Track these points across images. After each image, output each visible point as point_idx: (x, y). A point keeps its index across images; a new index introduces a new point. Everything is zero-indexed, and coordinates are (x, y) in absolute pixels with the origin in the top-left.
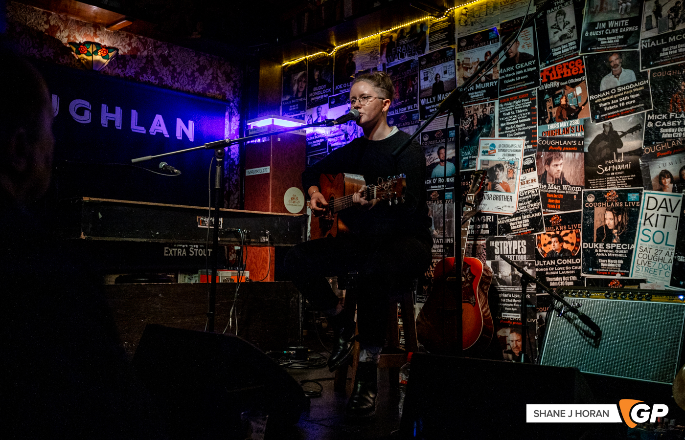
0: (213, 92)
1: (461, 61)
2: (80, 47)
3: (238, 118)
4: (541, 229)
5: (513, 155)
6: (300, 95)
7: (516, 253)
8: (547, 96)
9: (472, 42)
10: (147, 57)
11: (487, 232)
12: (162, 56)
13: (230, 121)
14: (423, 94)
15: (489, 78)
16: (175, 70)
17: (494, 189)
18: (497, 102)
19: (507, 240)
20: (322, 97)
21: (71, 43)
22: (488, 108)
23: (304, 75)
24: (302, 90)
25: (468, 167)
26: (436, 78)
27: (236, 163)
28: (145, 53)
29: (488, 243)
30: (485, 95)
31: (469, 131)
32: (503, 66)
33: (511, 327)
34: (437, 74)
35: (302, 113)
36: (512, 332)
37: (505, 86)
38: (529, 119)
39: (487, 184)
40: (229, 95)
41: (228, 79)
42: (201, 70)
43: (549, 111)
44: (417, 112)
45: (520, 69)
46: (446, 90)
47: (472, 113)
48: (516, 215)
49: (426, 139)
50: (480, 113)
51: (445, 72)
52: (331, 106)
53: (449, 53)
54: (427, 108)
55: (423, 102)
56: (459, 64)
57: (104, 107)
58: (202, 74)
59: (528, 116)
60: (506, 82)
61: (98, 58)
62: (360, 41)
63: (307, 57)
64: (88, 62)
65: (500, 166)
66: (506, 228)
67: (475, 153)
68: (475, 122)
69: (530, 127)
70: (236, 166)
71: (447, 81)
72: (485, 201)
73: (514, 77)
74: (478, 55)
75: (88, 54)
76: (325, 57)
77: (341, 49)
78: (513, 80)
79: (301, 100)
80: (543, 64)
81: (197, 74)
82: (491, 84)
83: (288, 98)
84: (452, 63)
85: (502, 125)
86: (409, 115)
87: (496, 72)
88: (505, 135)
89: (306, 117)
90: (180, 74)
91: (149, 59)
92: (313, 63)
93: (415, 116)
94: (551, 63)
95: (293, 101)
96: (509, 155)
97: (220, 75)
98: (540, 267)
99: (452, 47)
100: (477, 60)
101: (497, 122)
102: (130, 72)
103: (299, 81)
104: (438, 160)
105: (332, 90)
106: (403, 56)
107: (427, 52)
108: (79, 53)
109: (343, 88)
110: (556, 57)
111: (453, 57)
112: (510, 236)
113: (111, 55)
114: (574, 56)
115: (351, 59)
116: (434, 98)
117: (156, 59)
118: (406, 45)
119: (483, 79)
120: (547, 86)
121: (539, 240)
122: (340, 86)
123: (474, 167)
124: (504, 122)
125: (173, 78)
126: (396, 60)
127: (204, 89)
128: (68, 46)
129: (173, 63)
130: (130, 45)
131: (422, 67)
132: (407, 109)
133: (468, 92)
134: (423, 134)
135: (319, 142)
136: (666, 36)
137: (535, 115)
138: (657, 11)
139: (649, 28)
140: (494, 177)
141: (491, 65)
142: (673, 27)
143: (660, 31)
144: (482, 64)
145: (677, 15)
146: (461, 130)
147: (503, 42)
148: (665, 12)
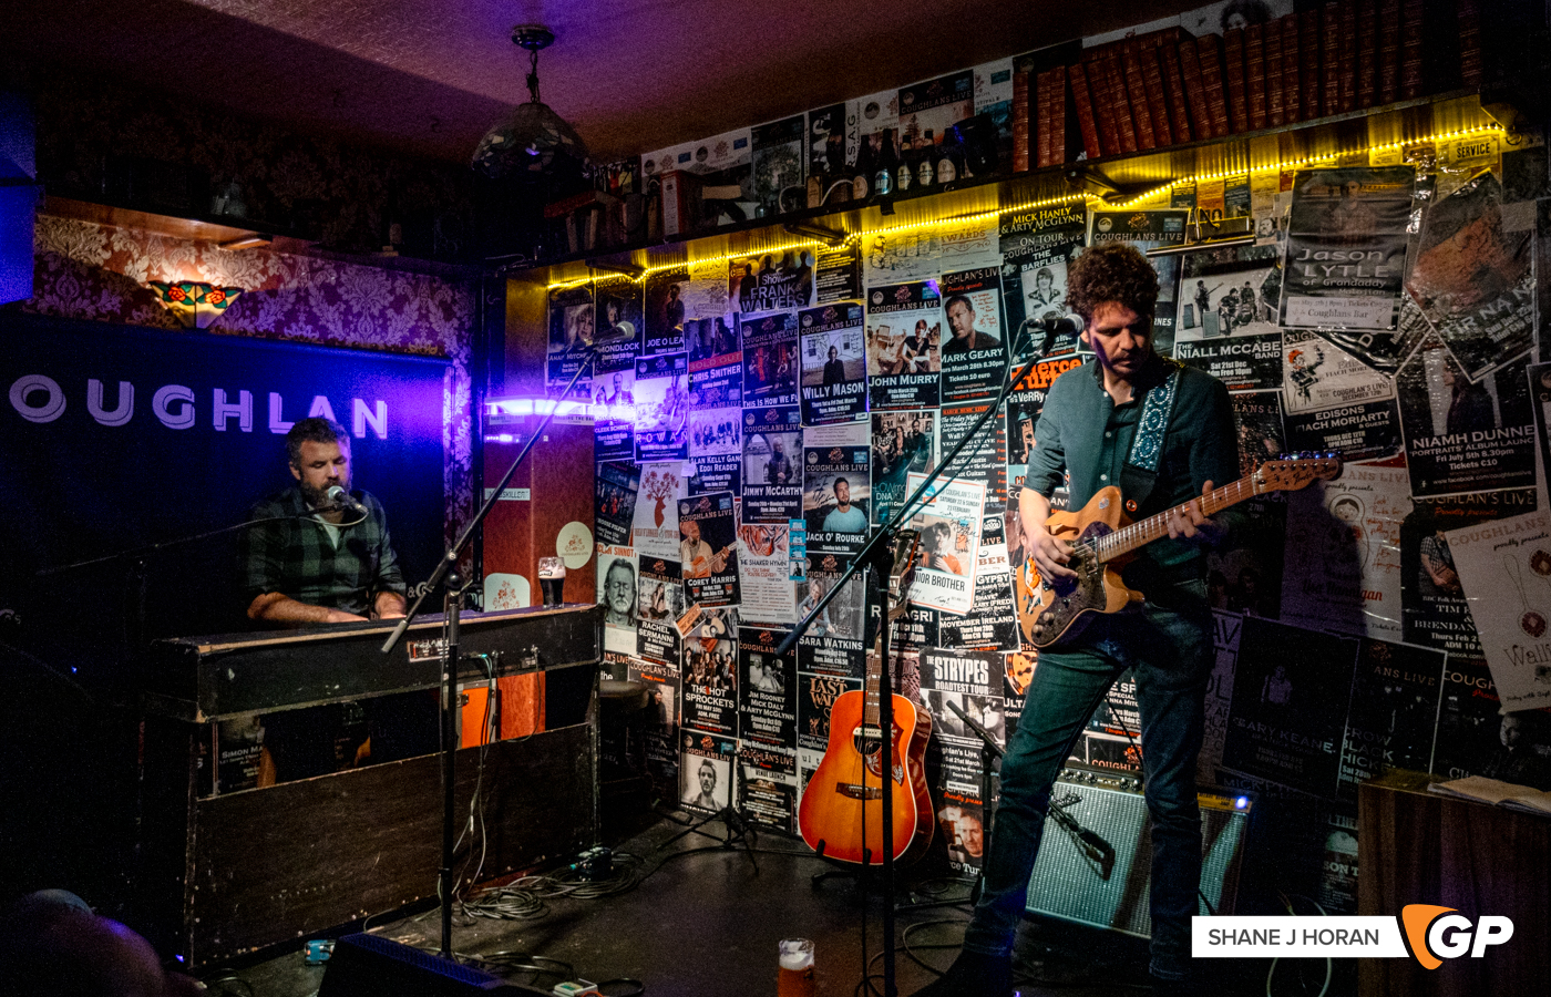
0: (421, 343)
1: (874, 330)
2: (170, 290)
3: (466, 385)
4: (1013, 644)
5: (966, 511)
7: (972, 682)
8: (1023, 416)
9: (891, 298)
10: (298, 290)
11: (921, 638)
12: (324, 287)
13: (453, 391)
14: (807, 380)
15: (923, 369)
16: (349, 309)
17: (932, 565)
18: (937, 412)
19: (955, 656)
20: (623, 356)
21: (152, 283)
22: (923, 422)
23: (589, 311)
24: (584, 338)
26: (830, 354)
27: (466, 468)
28: (294, 284)
29: (923, 658)
30: (918, 397)
31: (890, 456)
32: (948, 349)
33: (963, 806)
34: (832, 348)
35: (586, 381)
36: (963, 815)
37: (951, 386)
38: (992, 451)
39: (921, 556)
40: (451, 345)
41: (449, 315)
42: (399, 304)
43: (1026, 441)
44: (796, 409)
45: (977, 361)
46: (847, 378)
47: (894, 426)
48: (971, 616)
49: (813, 460)
50: (908, 428)
51: (847, 346)
52: (639, 376)
53: (853, 313)
54: (815, 405)
55: (807, 393)
56: (870, 335)
57: (219, 395)
58: (399, 311)
59: (992, 446)
60: (952, 379)
61: (206, 307)
62: (692, 264)
63: (596, 279)
64: (186, 315)
65: (942, 526)
66: (954, 637)
67: (900, 496)
68: (900, 442)
69: (995, 466)
70: (465, 473)
71: (849, 362)
72: (916, 585)
73: (968, 373)
74: (902, 323)
75: (187, 301)
76: (626, 284)
77: (658, 274)
78: (965, 378)
80: (1016, 359)
81: (390, 313)
82: (928, 379)
83: (559, 348)
84: (858, 330)
85: (947, 455)
86: (783, 413)
87: (935, 360)
88: (951, 474)
89: (593, 388)
90: (359, 315)
91: (302, 296)
92: (606, 295)
93: (793, 417)
95: (570, 357)
96: (959, 509)
97: (433, 309)
98: (1011, 710)
99: (858, 301)
100: (901, 333)
101: (937, 449)
102: (266, 321)
103: (579, 321)
104: (835, 501)
105: (640, 346)
106: (769, 305)
107: (814, 304)
108: (168, 298)
109: (662, 347)
111: (860, 321)
112: (960, 650)
113: (229, 300)
114: (1068, 352)
115: (674, 295)
116: (827, 390)
117: (313, 291)
118: (776, 286)
119: (913, 368)
120: (1023, 398)
121: (1010, 664)
122: (657, 342)
123: (899, 522)
124: (949, 449)
125: (346, 324)
126: (758, 310)
127: (405, 340)
128: (148, 286)
129: (345, 297)
130: (264, 272)
131: (803, 330)
132: (779, 403)
133: (887, 387)
134: (808, 451)
135: (617, 439)
136: (1217, 344)
137: (1003, 446)
138: (1203, 301)
139: (1189, 326)
140: (933, 545)
141: (926, 346)
142: (1228, 331)
143: (1206, 333)
144: (912, 341)
145: (1232, 311)
146: (876, 453)
147: (948, 307)
148: (1214, 302)
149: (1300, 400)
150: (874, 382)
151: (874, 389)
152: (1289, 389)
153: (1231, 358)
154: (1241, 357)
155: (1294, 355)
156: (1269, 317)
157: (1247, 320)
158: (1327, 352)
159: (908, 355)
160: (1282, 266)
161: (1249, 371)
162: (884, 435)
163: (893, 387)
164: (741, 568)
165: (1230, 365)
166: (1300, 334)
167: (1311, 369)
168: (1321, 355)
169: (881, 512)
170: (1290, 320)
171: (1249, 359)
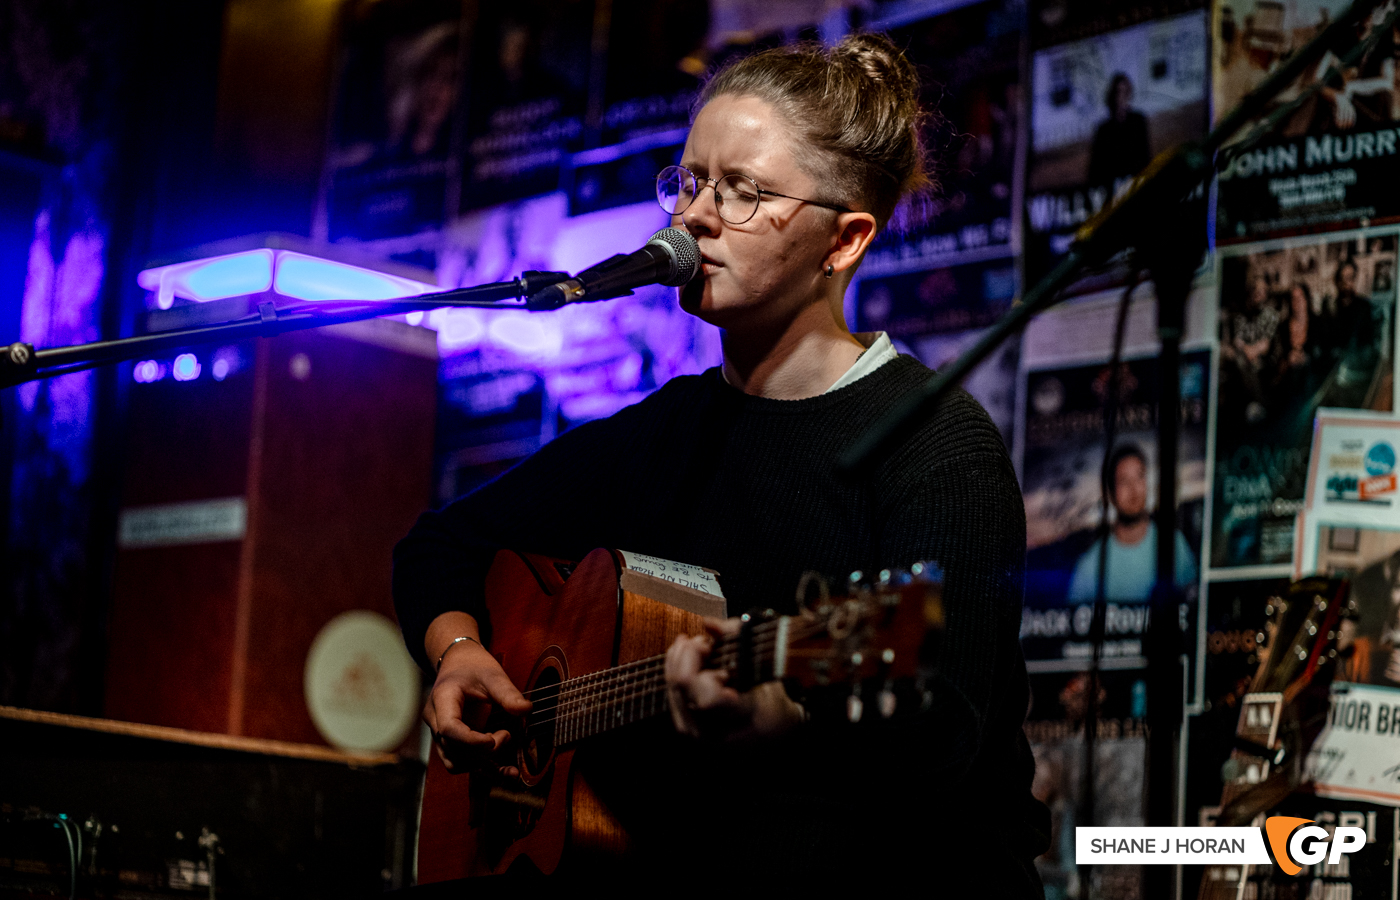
1: (1239, 18)
3: (95, 245)
6: (423, 143)
14: (1049, 173)
15: (1373, 114)
17: (1380, 675)
22: (1366, 264)
24: (434, 118)
25: (1254, 557)
26: (1111, 98)
30: (1354, 197)
31: (1268, 372)
34: (1118, 79)
35: (426, 239)
39: (1349, 651)
40: (63, 125)
41: (63, 44)
44: (1005, 263)
47: (1285, 282)
49: (1048, 403)
50: (1323, 286)
51: (1159, 71)
52: (577, 209)
54: (1059, 246)
55: (1041, 212)
67: (1295, 487)
68: (1299, 329)
71: (1165, 117)
79: (429, 168)
83: (359, 155)
84: (1193, 24)
86: (969, 278)
93: (998, 285)
104: (1103, 516)
105: (584, 127)
119: (1346, 115)
122: (629, 112)
123: (1286, 558)
132: (961, 247)
133: (1268, 175)
134: (1038, 380)
135: (502, 393)
146: (1227, 365)
150: (1233, 165)
159: (1334, 79)
162: (1253, 313)
163: (1286, 173)
169: (1240, 529)
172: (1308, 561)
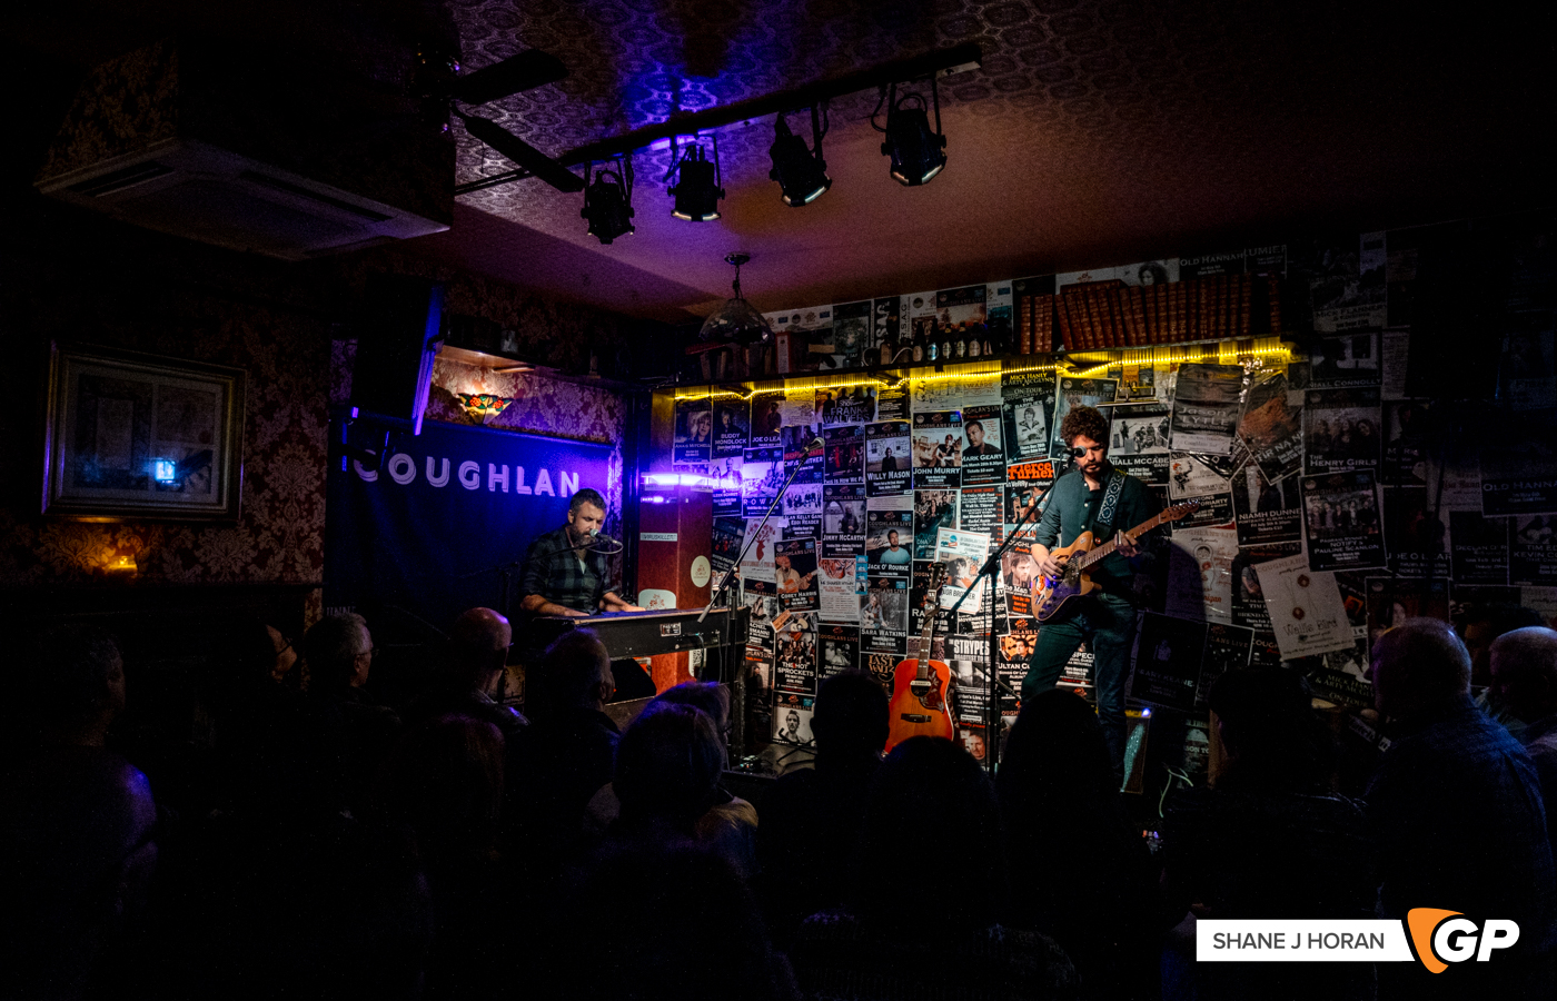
0: (597, 435)
1: (917, 439)
2: (469, 398)
3: (622, 463)
4: (1006, 631)
5: (976, 551)
6: (701, 439)
7: (978, 654)
8: (1014, 495)
9: (929, 420)
10: (533, 398)
11: (946, 629)
12: (547, 396)
13: (613, 467)
14: (871, 468)
15: (950, 464)
16: (559, 411)
17: (954, 584)
18: (959, 491)
19: (968, 639)
20: (734, 447)
21: (462, 395)
22: (949, 497)
23: (708, 416)
24: (704, 434)
25: (924, 557)
26: (887, 453)
27: (619, 518)
28: (531, 395)
29: (946, 641)
30: (946, 482)
31: (926, 517)
32: (966, 453)
33: (971, 729)
34: (888, 449)
35: (704, 462)
36: (971, 735)
37: (969, 476)
38: (994, 516)
39: (947, 578)
40: (613, 436)
41: (612, 416)
42: (585, 408)
43: (1016, 510)
44: (863, 486)
45: (985, 461)
46: (898, 468)
47: (930, 498)
48: (978, 614)
49: (873, 518)
50: (939, 500)
51: (898, 448)
52: (746, 461)
53: (903, 428)
54: (875, 484)
55: (870, 476)
56: (915, 441)
57: (492, 467)
58: (586, 413)
59: (994, 512)
60: (969, 471)
61: (493, 411)
62: (788, 390)
63: (713, 395)
64: (478, 416)
65: (960, 560)
66: (967, 627)
67: (934, 542)
68: (934, 509)
69: (995, 524)
70: (620, 522)
72: (943, 597)
73: (979, 468)
74: (937, 436)
75: (482, 407)
76: (737, 399)
77: (762, 395)
78: (977, 471)
79: (703, 445)
80: (1011, 460)
81: (581, 414)
82: (953, 471)
83: (683, 440)
84: (907, 439)
85: (965, 517)
86: (853, 488)
87: (958, 460)
88: (968, 529)
89: (710, 469)
90: (564, 415)
91: (535, 401)
92: (721, 405)
93: (860, 491)
94: (1020, 461)
95: (691, 446)
97: (604, 411)
98: (1003, 670)
99: (907, 421)
100: (936, 442)
101: (959, 513)
102: (516, 420)
103: (699, 422)
104: (889, 544)
105: (747, 441)
106: (844, 419)
107: (876, 421)
108: (468, 405)
109: (764, 442)
110: (1024, 456)
111: (908, 433)
112: (971, 635)
113: (505, 406)
114: (1043, 458)
115: (774, 409)
116: (884, 475)
117: (541, 400)
118: (849, 407)
119: (943, 463)
120: (1014, 484)
121: (1003, 643)
122: (760, 439)
123: (932, 558)
124: (967, 514)
125: (558, 421)
126: (836, 422)
127: (589, 432)
128: (457, 396)
129: (558, 403)
130: (516, 387)
131: (869, 437)
132: (850, 482)
133: (925, 475)
134: (870, 513)
135: (729, 502)
136: (1132, 458)
137: (1001, 513)
138: (1125, 432)
139: (1117, 446)
140: (954, 572)
141: (952, 450)
142: (1139, 451)
143: (1127, 451)
144: (943, 447)
145: (1142, 439)
146: (917, 515)
147: (967, 428)
148: (1131, 434)
149: (1179, 491)
150: (917, 471)
151: (916, 475)
152: (1173, 484)
153: (1141, 466)
154: (1146, 466)
155: (1176, 467)
156: (1163, 444)
157: (1150, 445)
158: (1194, 465)
159: (940, 455)
160: (1170, 416)
161: (1150, 474)
162: (923, 504)
163: (929, 475)
164: (821, 587)
165: (1140, 470)
166: (1180, 454)
167: (1185, 474)
168: (1191, 467)
169: (920, 551)
170: (1175, 447)
171: (1151, 467)
172: (937, 559)
